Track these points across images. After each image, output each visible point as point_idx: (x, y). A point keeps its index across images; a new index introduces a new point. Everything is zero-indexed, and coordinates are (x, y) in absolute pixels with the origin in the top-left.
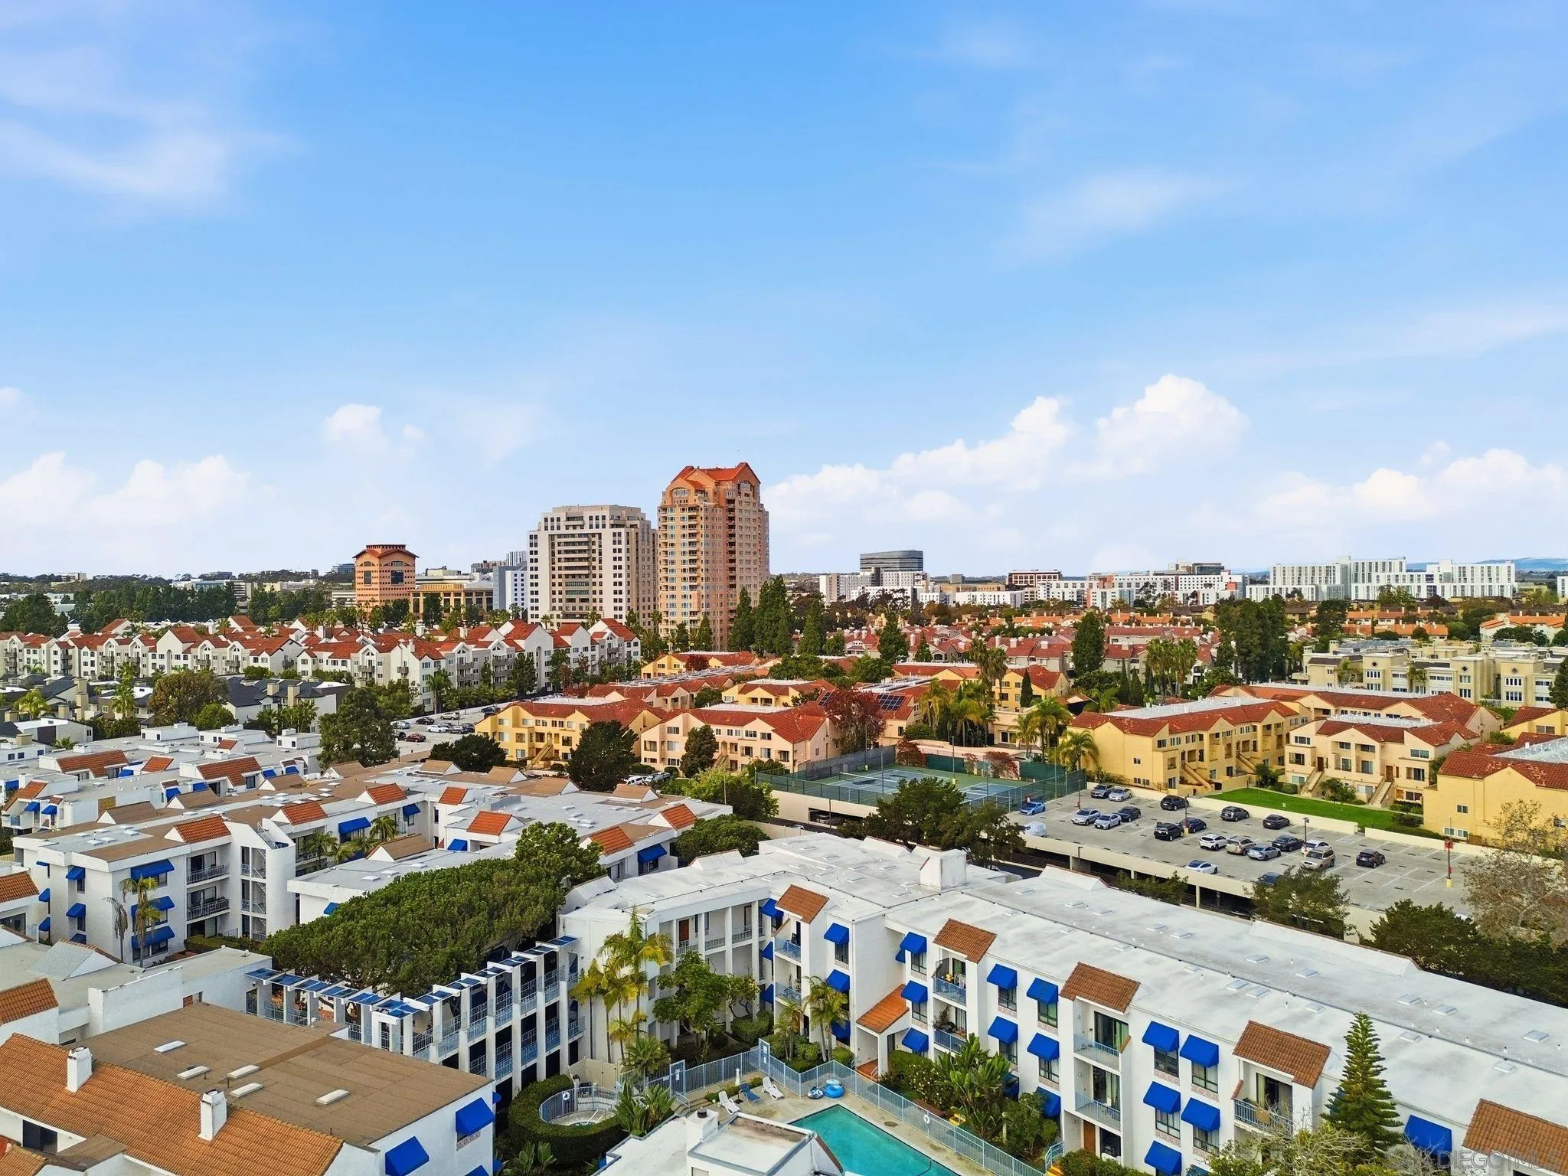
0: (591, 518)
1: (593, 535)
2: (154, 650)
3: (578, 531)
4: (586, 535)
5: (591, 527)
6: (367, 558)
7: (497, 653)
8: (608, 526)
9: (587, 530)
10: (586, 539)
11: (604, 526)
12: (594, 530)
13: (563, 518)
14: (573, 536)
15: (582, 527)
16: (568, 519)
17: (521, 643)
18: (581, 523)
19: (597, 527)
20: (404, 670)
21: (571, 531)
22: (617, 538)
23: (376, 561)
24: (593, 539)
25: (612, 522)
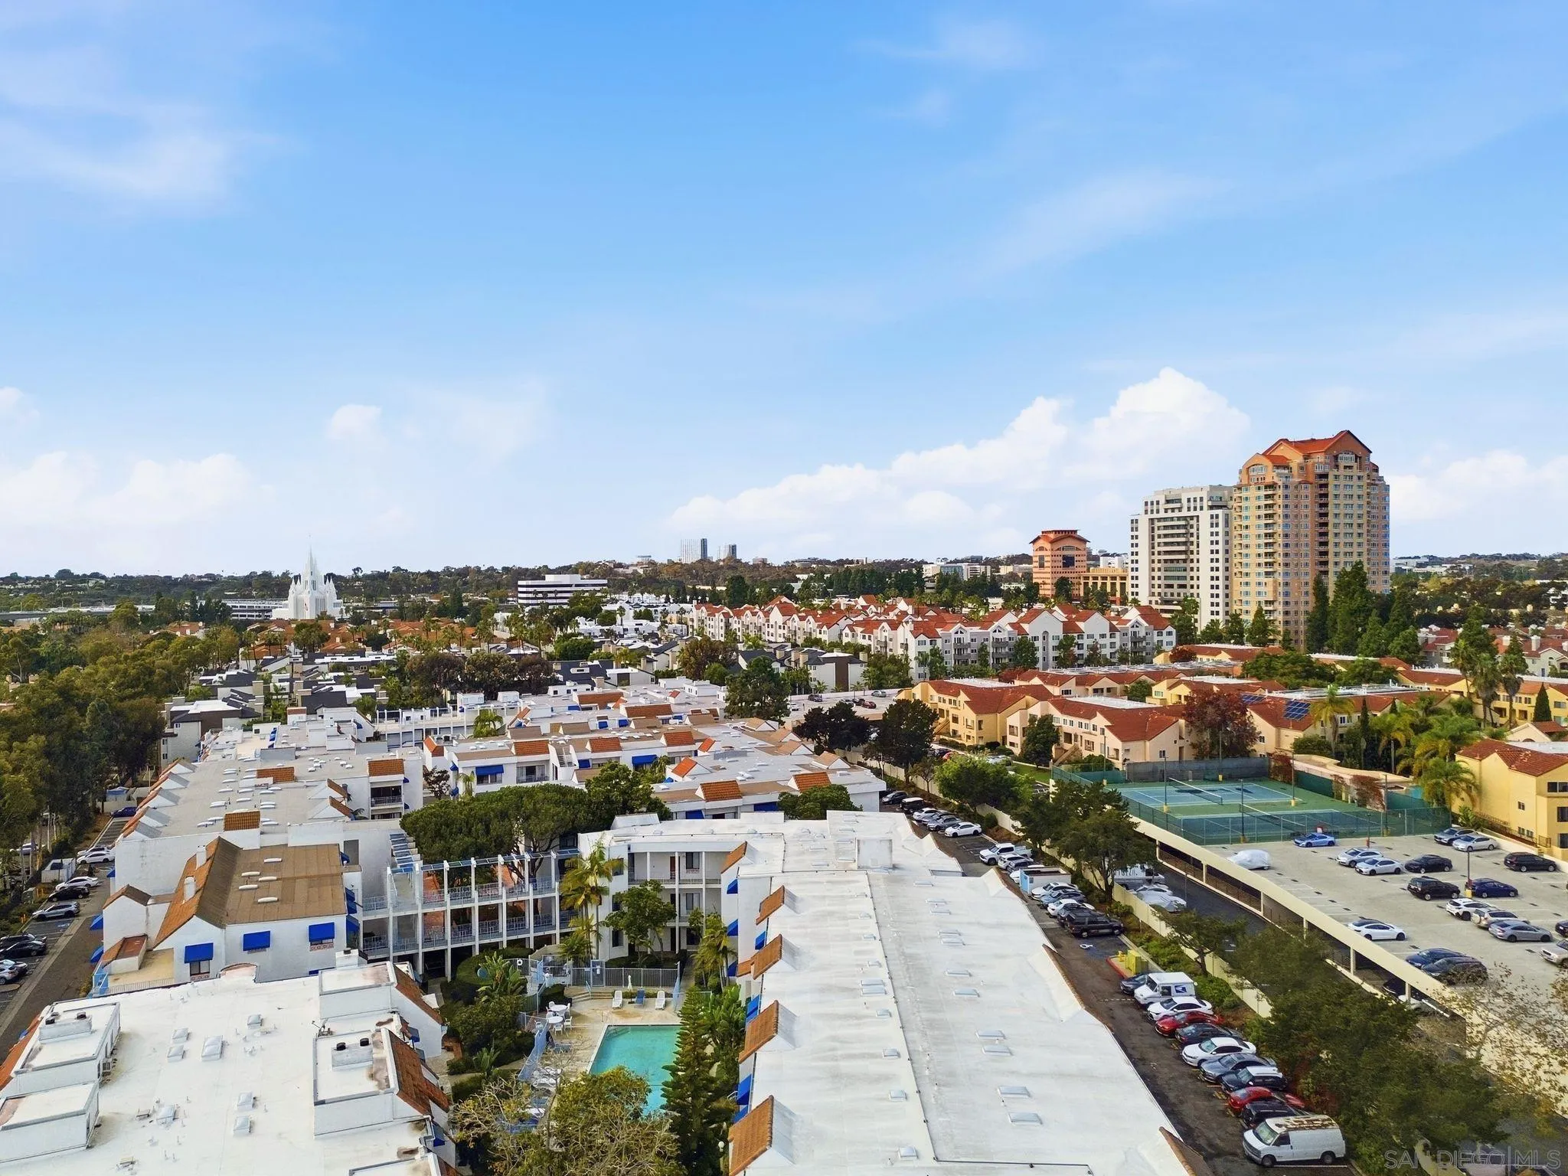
0: (1189, 500)
1: (1192, 518)
2: (768, 621)
3: (1177, 514)
4: (1185, 518)
5: (1189, 509)
6: (1041, 543)
7: (998, 635)
8: (1205, 507)
9: (1185, 513)
10: (1183, 523)
11: (1201, 508)
12: (1192, 513)
13: (1162, 501)
14: (1172, 519)
15: (1180, 509)
16: (1168, 502)
17: (1025, 626)
18: (1178, 505)
19: (1195, 509)
20: (906, 646)
21: (1170, 514)
22: (1215, 521)
23: (1048, 546)
24: (1191, 522)
25: (1210, 503)
